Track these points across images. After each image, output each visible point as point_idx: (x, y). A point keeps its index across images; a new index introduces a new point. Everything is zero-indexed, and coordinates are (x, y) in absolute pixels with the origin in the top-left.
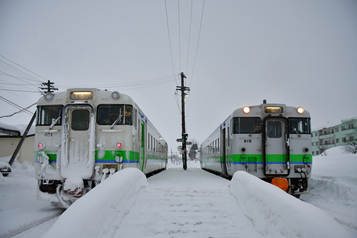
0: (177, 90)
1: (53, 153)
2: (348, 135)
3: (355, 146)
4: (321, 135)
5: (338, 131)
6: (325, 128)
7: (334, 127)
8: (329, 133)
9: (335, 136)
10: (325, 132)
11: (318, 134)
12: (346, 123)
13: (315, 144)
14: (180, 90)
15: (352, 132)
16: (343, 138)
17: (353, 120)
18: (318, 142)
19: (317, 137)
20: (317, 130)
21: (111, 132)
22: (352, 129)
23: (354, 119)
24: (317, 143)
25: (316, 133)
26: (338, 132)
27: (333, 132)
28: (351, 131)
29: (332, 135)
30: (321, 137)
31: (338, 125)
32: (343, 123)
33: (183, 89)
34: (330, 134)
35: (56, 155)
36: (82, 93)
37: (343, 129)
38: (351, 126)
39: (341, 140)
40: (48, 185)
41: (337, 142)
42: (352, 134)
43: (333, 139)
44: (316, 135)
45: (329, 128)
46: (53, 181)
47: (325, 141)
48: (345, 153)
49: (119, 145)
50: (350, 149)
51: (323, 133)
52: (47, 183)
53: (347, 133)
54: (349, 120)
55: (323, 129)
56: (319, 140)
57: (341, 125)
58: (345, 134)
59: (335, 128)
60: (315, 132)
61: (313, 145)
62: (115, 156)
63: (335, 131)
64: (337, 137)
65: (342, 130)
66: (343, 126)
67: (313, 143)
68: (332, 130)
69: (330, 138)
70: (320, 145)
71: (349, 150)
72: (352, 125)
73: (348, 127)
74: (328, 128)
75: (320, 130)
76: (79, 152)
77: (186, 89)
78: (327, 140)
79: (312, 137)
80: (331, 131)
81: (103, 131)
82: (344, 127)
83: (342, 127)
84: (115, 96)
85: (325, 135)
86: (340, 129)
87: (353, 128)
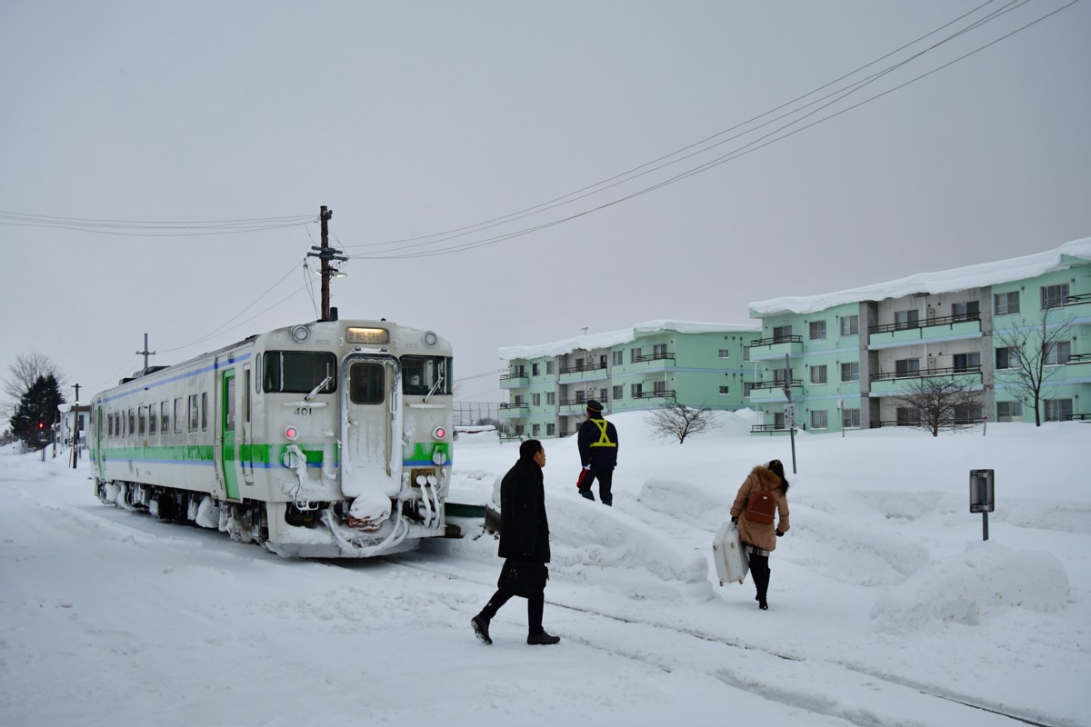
0: (309, 255)
1: (315, 449)
2: (649, 375)
3: (684, 416)
4: (564, 370)
5: (620, 363)
6: (580, 350)
7: (609, 348)
8: (591, 367)
9: (609, 377)
10: (580, 362)
11: (556, 368)
12: (646, 337)
13: (543, 399)
14: (319, 256)
15: (663, 369)
16: (633, 386)
17: (667, 332)
18: (553, 393)
19: (552, 378)
20: (553, 355)
21: (426, 409)
22: (663, 360)
23: (670, 328)
24: (550, 396)
25: (548, 363)
26: (620, 367)
27: (603, 365)
28: (660, 365)
29: (601, 374)
30: (565, 379)
31: (622, 344)
32: (638, 339)
33: (326, 253)
34: (593, 369)
35: (322, 452)
36: (366, 331)
37: (638, 358)
38: (659, 350)
39: (627, 392)
40: (310, 511)
41: (615, 397)
42: (662, 373)
43: (604, 387)
44: (549, 371)
45: (592, 350)
46: (316, 503)
47: (577, 392)
48: (658, 435)
49: (440, 433)
50: (672, 425)
51: (573, 364)
52: (307, 508)
53: (648, 371)
54: (658, 330)
55: (574, 350)
56: (558, 386)
57: (631, 343)
58: (642, 374)
59: (613, 350)
60: (548, 360)
61: (538, 404)
62: (432, 454)
63: (609, 362)
64: (615, 383)
65: (633, 361)
66: (636, 347)
67: (539, 395)
68: (602, 357)
69: (593, 381)
70: (561, 405)
71: (670, 428)
72: (664, 346)
73: (652, 352)
74: (589, 350)
75: (563, 354)
76: (367, 445)
77: (335, 255)
78: (584, 388)
79: (536, 377)
80: (598, 361)
81: (412, 406)
82: (639, 350)
83: (633, 350)
84: (431, 340)
85: (580, 373)
86: (627, 356)
87: (664, 356)
